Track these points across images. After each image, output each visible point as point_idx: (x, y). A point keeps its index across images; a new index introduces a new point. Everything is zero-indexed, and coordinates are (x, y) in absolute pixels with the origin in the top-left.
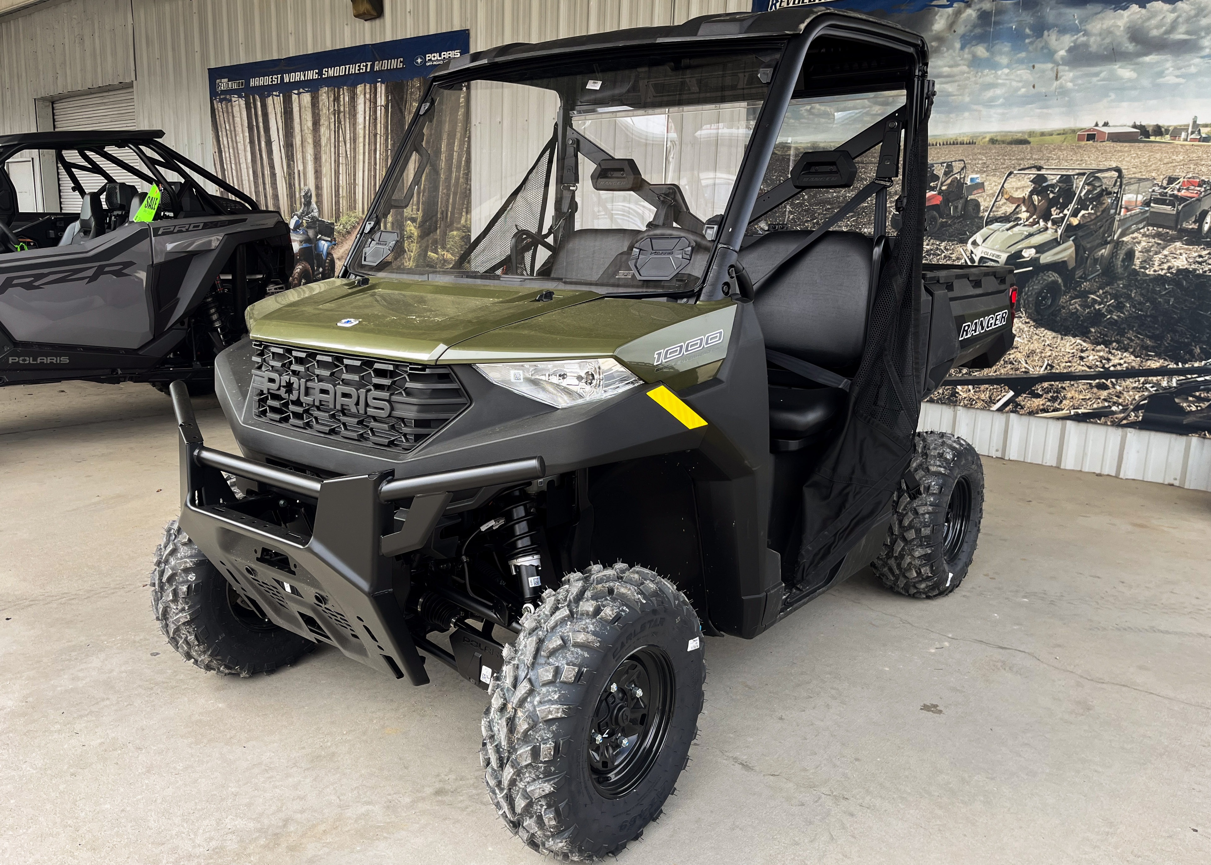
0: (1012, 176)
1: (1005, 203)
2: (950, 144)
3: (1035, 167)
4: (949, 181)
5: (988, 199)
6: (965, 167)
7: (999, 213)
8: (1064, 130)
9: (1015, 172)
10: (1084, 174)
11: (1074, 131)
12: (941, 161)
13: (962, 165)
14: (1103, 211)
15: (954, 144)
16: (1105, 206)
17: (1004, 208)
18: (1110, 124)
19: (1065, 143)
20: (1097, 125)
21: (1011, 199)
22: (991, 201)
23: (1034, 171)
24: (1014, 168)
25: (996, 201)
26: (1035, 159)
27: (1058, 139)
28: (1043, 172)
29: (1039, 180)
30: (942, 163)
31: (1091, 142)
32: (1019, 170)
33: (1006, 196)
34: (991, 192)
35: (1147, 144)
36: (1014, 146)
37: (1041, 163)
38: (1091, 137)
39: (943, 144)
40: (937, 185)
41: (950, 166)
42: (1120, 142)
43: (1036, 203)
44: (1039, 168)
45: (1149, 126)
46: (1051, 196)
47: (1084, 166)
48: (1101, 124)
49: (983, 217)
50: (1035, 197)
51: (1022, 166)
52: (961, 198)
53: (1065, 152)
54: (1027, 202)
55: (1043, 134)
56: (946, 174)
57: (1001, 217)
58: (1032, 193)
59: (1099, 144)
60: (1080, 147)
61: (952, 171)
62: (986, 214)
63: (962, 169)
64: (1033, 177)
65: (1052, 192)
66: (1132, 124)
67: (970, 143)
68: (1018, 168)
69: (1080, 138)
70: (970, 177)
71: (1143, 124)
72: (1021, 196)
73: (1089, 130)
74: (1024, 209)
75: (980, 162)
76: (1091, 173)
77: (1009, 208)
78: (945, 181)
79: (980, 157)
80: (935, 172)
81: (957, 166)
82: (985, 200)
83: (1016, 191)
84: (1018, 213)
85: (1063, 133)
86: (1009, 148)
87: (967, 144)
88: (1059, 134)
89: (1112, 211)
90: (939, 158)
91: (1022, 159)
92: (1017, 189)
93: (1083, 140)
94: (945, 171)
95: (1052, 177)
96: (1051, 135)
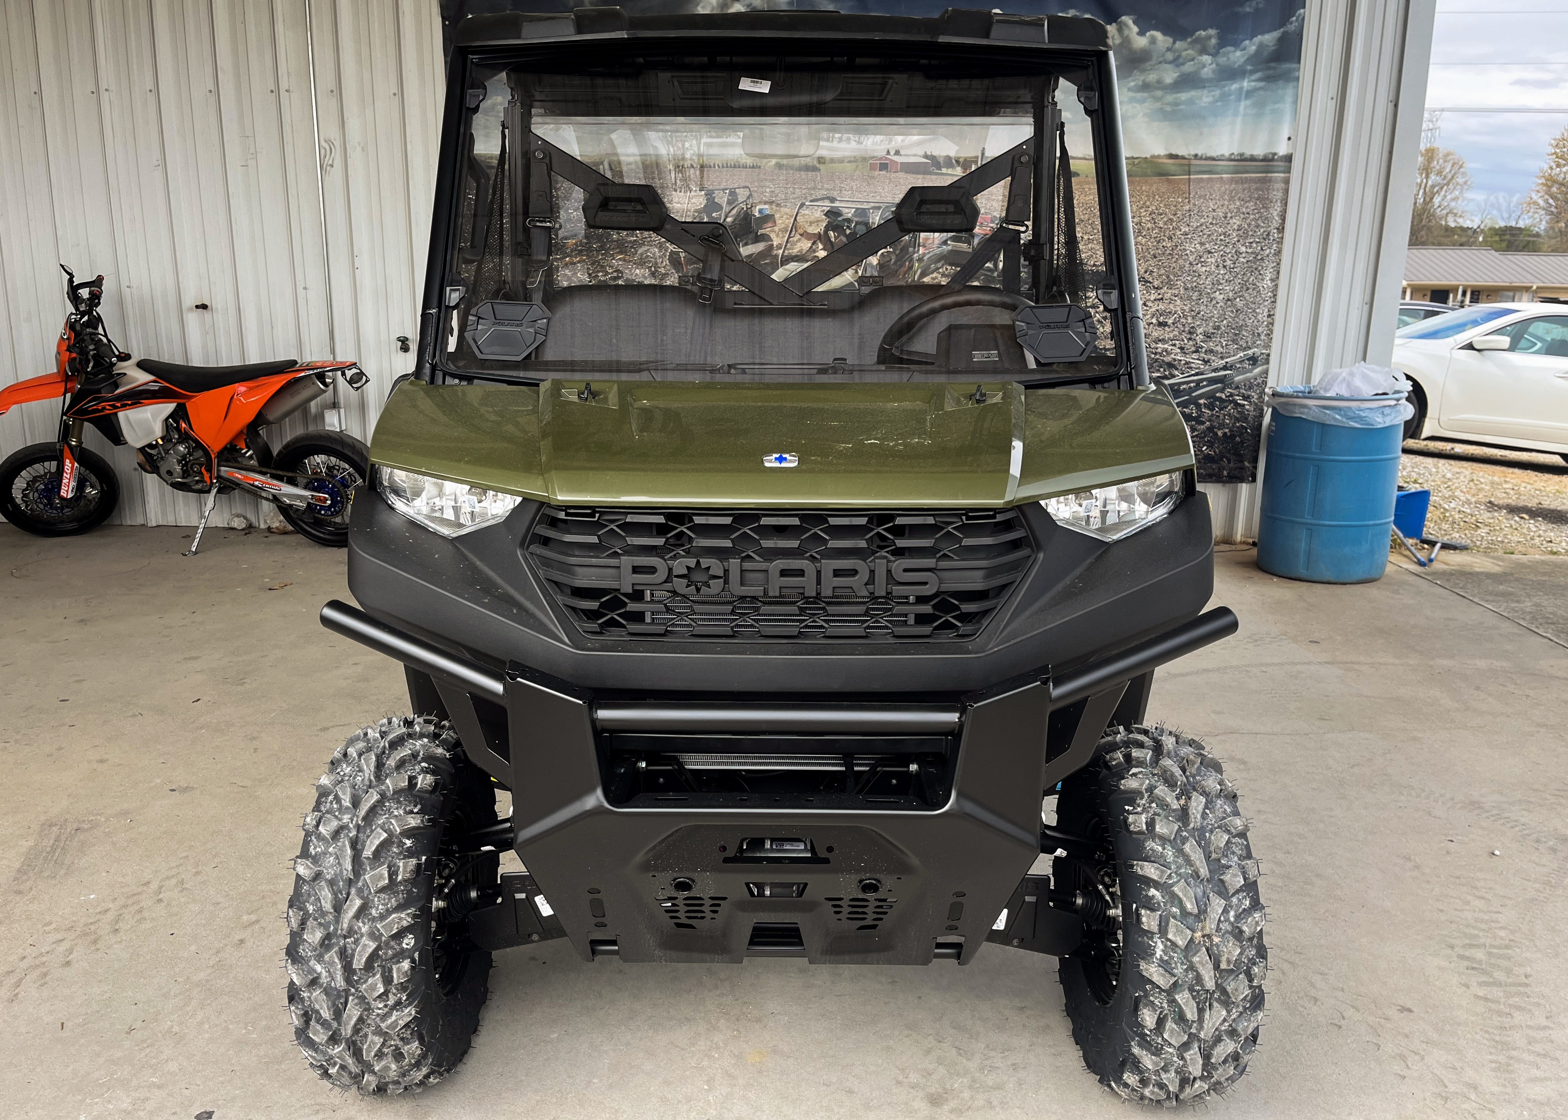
0: (804, 208)
1: (800, 239)
2: (731, 167)
3: (828, 198)
4: (734, 212)
5: (781, 235)
6: (751, 195)
7: (795, 251)
8: (855, 157)
9: (807, 203)
10: (879, 208)
11: (864, 159)
12: (722, 187)
13: (748, 193)
14: (901, 250)
15: (735, 167)
16: (903, 244)
17: (799, 244)
18: (902, 152)
19: (857, 172)
20: (888, 153)
21: (805, 235)
22: (784, 237)
23: (827, 203)
24: (806, 198)
25: (789, 237)
26: (827, 190)
27: (849, 167)
28: (837, 204)
29: (832, 214)
30: (723, 190)
31: (884, 172)
32: (811, 201)
33: (801, 231)
34: (783, 226)
35: (939, 177)
36: (802, 173)
37: (835, 194)
38: (884, 167)
39: (723, 167)
40: (720, 215)
41: (733, 193)
42: (914, 173)
43: (833, 240)
44: (833, 200)
45: (940, 157)
46: (848, 232)
47: (878, 199)
48: (892, 153)
49: (776, 256)
50: (831, 233)
51: (814, 197)
52: (751, 232)
53: (857, 182)
54: (822, 238)
55: (832, 161)
56: (729, 203)
57: (796, 256)
58: (827, 228)
59: (893, 175)
60: (873, 178)
61: (737, 200)
62: (781, 252)
63: (748, 198)
65: (848, 227)
66: (922, 153)
67: (753, 167)
68: (809, 198)
69: (873, 167)
70: (758, 208)
71: (934, 154)
72: (816, 232)
73: (881, 159)
74: (821, 246)
75: (768, 190)
76: (887, 207)
77: (806, 245)
78: (730, 212)
79: (767, 184)
80: (716, 200)
81: (742, 195)
82: (777, 236)
83: (811, 225)
84: (815, 251)
85: (854, 160)
86: (797, 175)
87: (750, 167)
88: (850, 162)
89: (911, 249)
90: (719, 184)
91: (814, 189)
92: (811, 223)
93: (875, 170)
94: (728, 199)
95: (847, 210)
96: (842, 162)
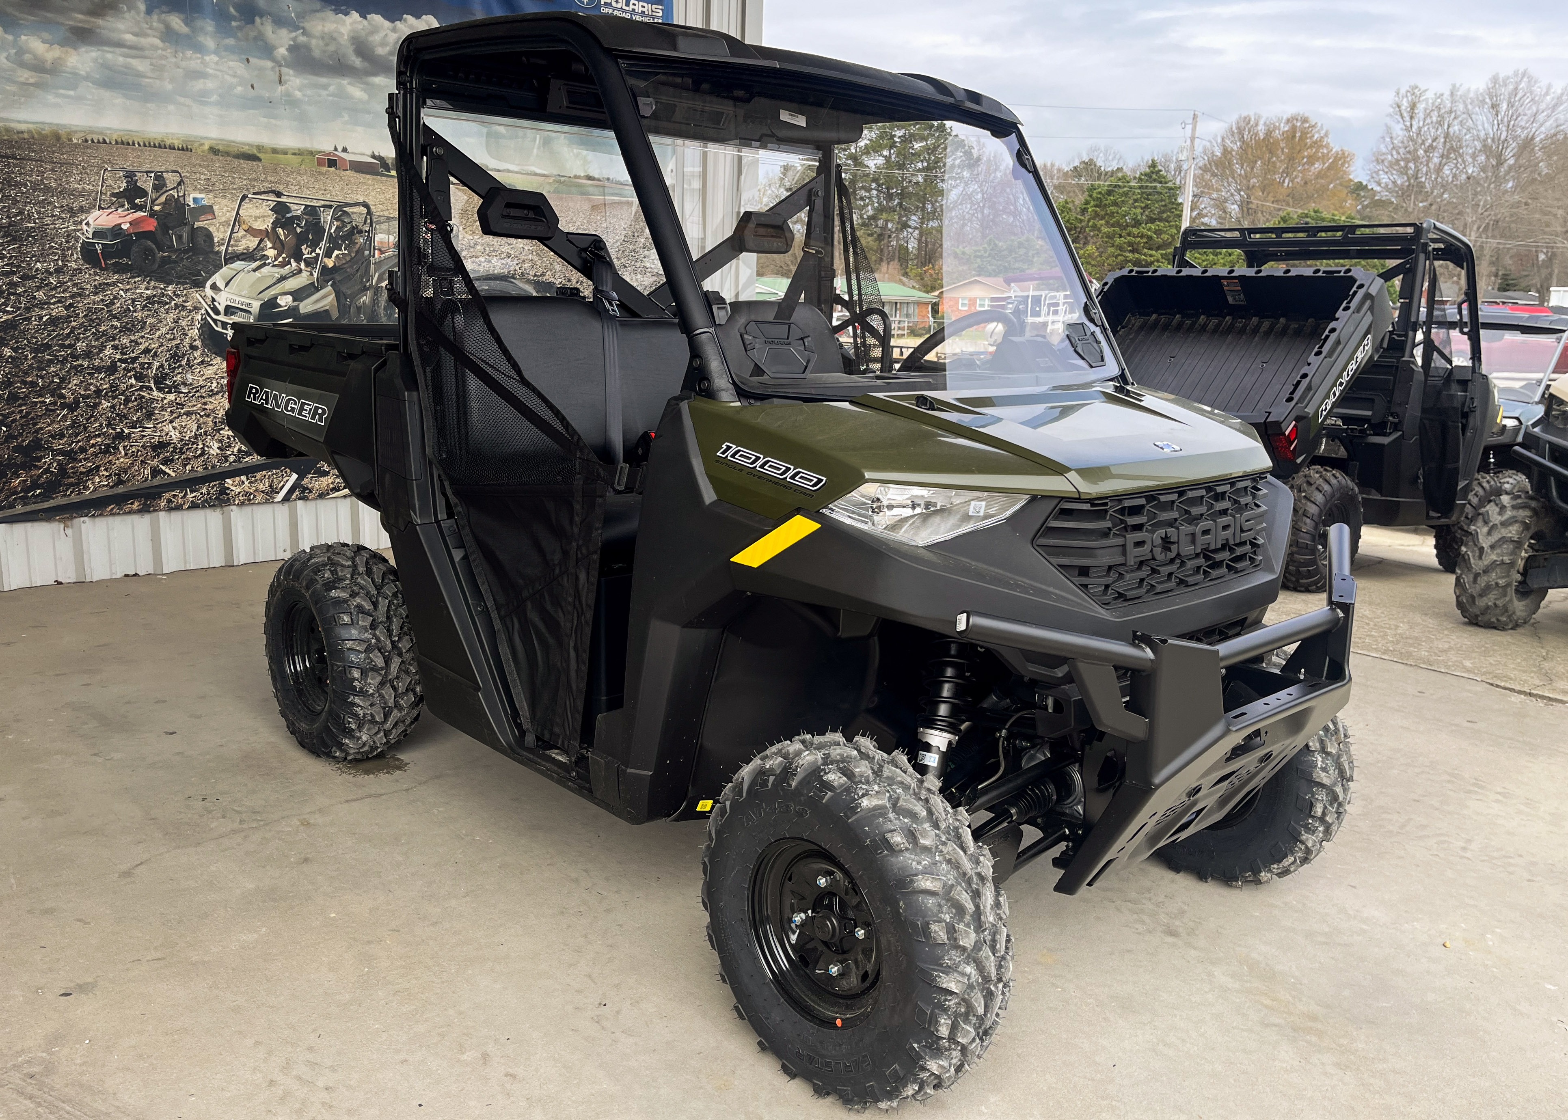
0: (247, 200)
1: (245, 236)
2: (155, 146)
3: (273, 192)
4: (163, 199)
5: (222, 229)
6: (182, 181)
7: (241, 248)
8: (299, 150)
9: (250, 196)
10: (330, 207)
11: (311, 153)
12: (144, 169)
13: (179, 179)
14: (357, 252)
15: (160, 147)
16: (358, 246)
17: (244, 241)
18: (349, 150)
19: (303, 166)
20: (336, 149)
21: (250, 231)
22: (225, 231)
23: (272, 197)
24: (248, 190)
25: (232, 232)
26: (271, 182)
27: (296, 159)
28: (283, 199)
29: (280, 209)
30: (147, 172)
31: (333, 169)
32: (254, 194)
33: (245, 227)
34: (224, 219)
35: (389, 179)
36: (242, 161)
37: (280, 188)
38: (332, 163)
39: (145, 145)
40: (145, 202)
41: (159, 177)
42: (363, 173)
43: (283, 238)
44: (279, 194)
45: (388, 158)
46: (299, 230)
47: (328, 197)
48: (340, 149)
49: (219, 253)
50: (280, 231)
51: (256, 190)
52: (185, 224)
53: (305, 177)
54: (271, 235)
55: (275, 151)
56: (156, 188)
57: (243, 254)
58: (275, 224)
59: (343, 173)
60: (321, 173)
61: (165, 185)
62: (223, 248)
63: (179, 184)
64: (273, 204)
65: (298, 225)
66: (370, 153)
67: (183, 149)
68: (252, 191)
69: (320, 163)
70: (192, 196)
71: (382, 155)
72: (263, 228)
73: (329, 154)
74: (269, 245)
75: (203, 177)
76: (339, 206)
77: (251, 243)
78: (157, 199)
79: (200, 169)
80: (138, 184)
81: (171, 180)
82: (218, 230)
83: (256, 220)
84: (263, 250)
85: (299, 153)
86: (236, 162)
87: (179, 149)
88: (294, 154)
89: (367, 253)
90: (140, 165)
91: (255, 180)
92: (256, 218)
93: (324, 165)
94: (154, 184)
95: (296, 207)
96: (286, 153)
